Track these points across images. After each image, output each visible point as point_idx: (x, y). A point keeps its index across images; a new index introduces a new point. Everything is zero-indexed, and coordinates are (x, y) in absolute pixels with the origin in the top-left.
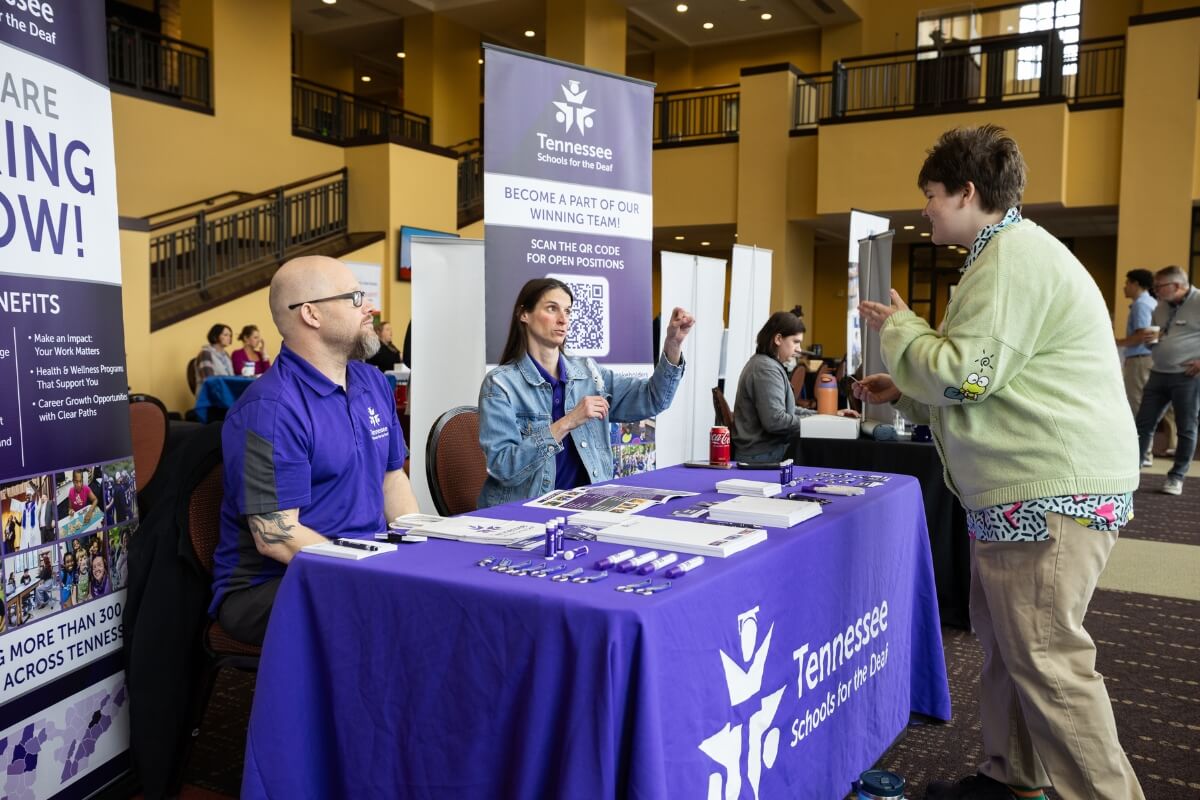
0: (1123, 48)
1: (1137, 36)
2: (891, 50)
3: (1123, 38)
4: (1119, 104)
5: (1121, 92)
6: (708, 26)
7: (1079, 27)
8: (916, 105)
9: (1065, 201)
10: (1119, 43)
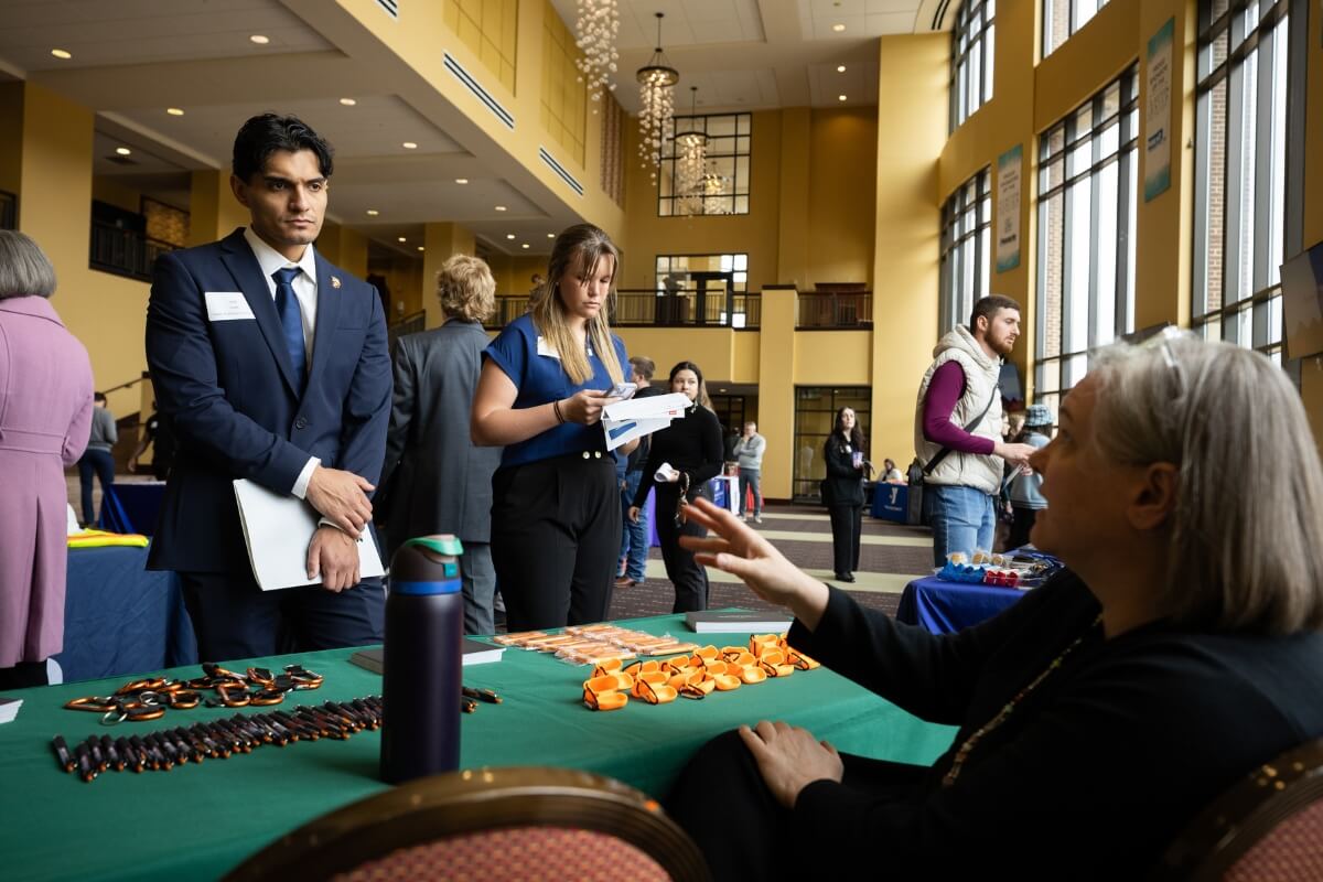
0: (760, 300)
1: (766, 294)
2: (642, 288)
3: (760, 294)
4: (758, 329)
5: (759, 323)
6: (526, 246)
7: (747, 271)
8: (656, 321)
9: (733, 380)
10: (758, 297)
